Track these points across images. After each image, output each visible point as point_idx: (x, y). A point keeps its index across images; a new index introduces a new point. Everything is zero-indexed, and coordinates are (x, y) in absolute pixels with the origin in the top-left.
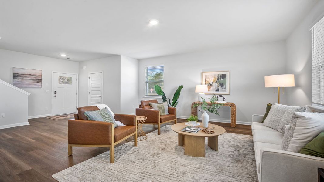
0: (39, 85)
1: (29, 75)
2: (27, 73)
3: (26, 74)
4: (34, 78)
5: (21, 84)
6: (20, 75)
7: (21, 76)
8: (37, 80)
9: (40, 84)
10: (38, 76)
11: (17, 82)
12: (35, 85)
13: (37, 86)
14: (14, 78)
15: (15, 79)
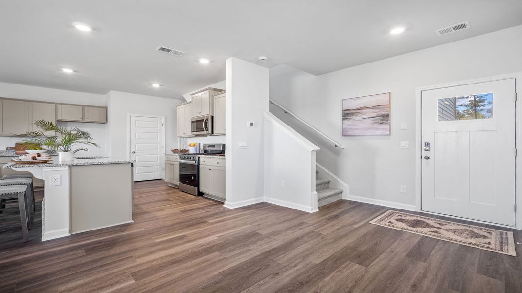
0: (384, 129)
1: (366, 108)
2: (361, 106)
3: (360, 109)
4: (374, 115)
5: (354, 129)
6: (352, 112)
7: (353, 114)
8: (381, 118)
9: (386, 126)
10: (381, 108)
11: (349, 125)
12: (377, 129)
13: (379, 132)
14: (343, 119)
15: (345, 121)
